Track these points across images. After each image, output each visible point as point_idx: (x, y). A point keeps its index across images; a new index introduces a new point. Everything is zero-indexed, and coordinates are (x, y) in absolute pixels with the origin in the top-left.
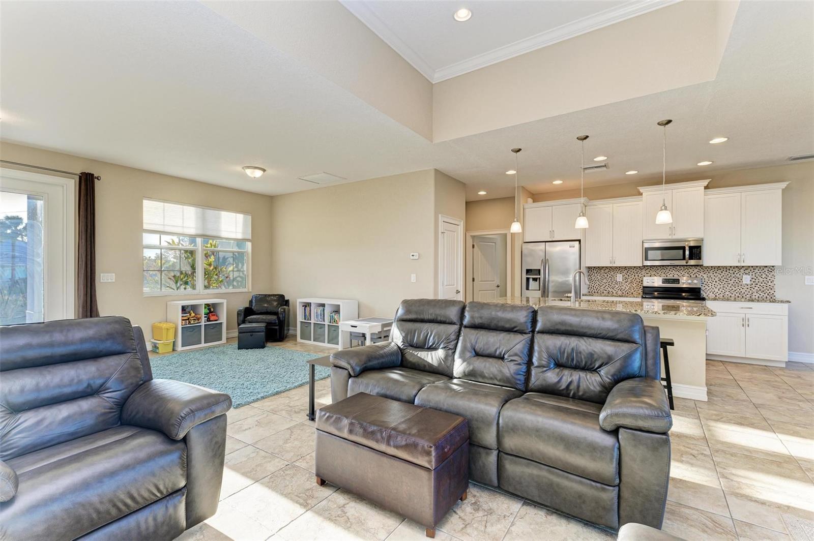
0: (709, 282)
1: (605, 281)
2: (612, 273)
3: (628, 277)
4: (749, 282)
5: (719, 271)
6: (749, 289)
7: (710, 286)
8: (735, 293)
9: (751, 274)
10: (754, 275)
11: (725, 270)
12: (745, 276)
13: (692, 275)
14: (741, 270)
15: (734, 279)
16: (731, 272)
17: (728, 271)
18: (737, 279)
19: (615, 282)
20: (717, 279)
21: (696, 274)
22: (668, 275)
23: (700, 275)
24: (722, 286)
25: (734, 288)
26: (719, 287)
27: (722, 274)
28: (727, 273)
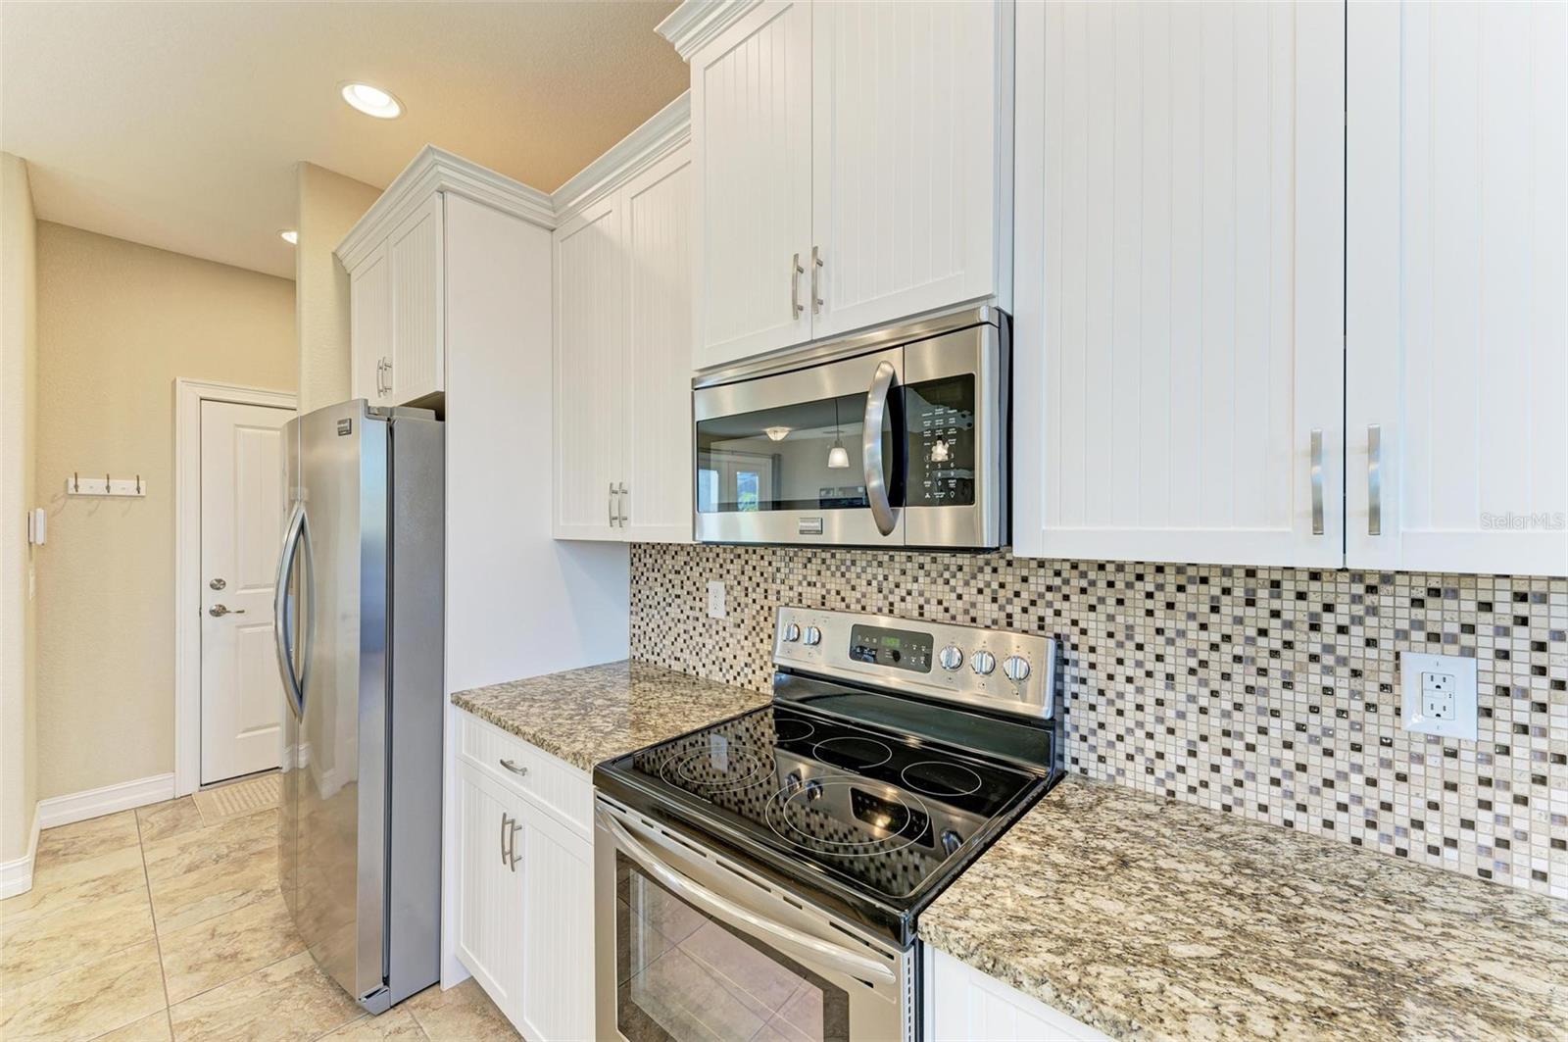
0: (1120, 673)
1: (674, 611)
2: (697, 570)
3: (743, 600)
4: (1462, 727)
5: (1195, 599)
6: (1471, 792)
7: (1129, 707)
8: (1324, 805)
9: (1486, 641)
10: (1524, 657)
11: (1239, 592)
12: (1419, 662)
13: (1015, 610)
14: (1385, 600)
15: (1315, 677)
16: (1288, 605)
17: (1263, 594)
18: (1342, 682)
19: (703, 620)
20: (1177, 661)
21: (1040, 610)
22: (895, 598)
23: (1066, 619)
24: (1215, 723)
25: (1314, 758)
26: (1192, 727)
27: (1221, 624)
28: (1258, 616)
